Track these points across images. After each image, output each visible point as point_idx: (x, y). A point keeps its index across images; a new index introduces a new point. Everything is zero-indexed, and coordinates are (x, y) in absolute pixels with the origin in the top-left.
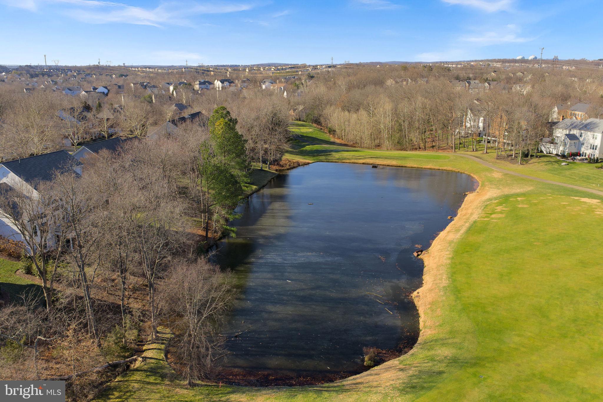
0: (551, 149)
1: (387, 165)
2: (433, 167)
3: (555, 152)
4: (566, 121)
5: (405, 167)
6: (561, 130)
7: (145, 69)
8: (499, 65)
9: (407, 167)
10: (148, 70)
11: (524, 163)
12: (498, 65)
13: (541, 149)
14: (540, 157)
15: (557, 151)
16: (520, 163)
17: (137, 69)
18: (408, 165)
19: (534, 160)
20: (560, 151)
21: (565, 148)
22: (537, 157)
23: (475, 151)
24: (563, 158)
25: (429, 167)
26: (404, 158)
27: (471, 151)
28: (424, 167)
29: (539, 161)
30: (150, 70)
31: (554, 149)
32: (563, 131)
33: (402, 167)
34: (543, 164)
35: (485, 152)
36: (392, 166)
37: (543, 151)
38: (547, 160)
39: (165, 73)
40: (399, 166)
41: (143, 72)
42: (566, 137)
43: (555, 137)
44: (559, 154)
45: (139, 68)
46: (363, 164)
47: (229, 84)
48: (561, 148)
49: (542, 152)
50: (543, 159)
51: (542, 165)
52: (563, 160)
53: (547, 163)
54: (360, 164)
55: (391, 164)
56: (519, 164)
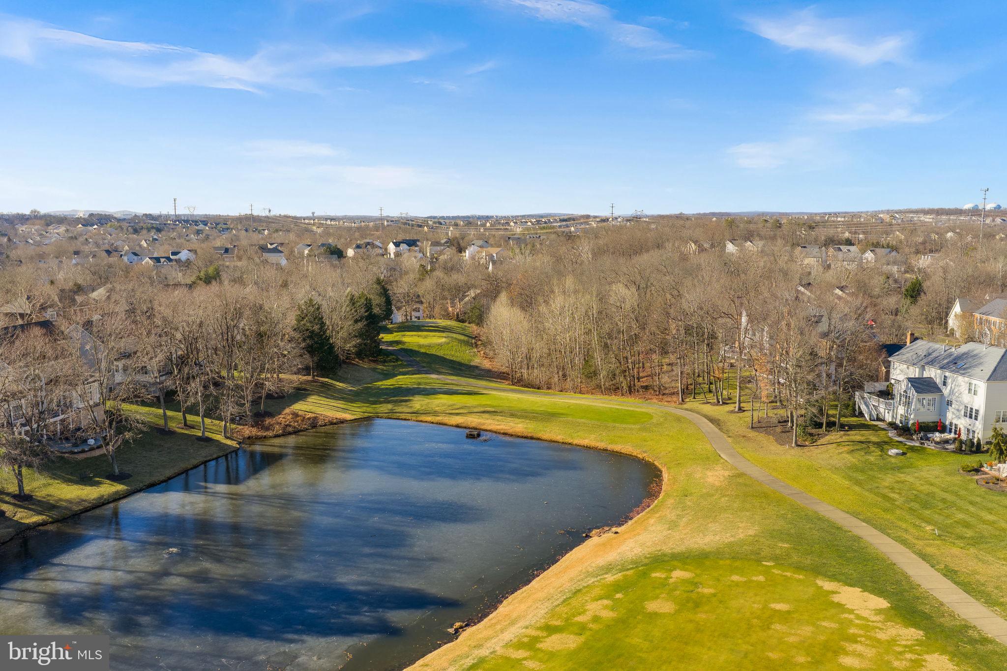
0: (882, 410)
1: (502, 431)
2: (593, 444)
3: (889, 418)
4: (919, 344)
5: (538, 439)
6: (905, 366)
7: (324, 222)
8: (930, 219)
9: (541, 440)
10: (329, 222)
11: (807, 443)
12: (928, 219)
13: (859, 407)
14: (851, 427)
15: (893, 416)
16: (796, 443)
17: (312, 221)
18: (546, 436)
19: (835, 436)
20: (899, 417)
21: (907, 410)
22: (842, 427)
23: (721, 403)
24: (900, 435)
25: (586, 442)
26: (549, 416)
27: (713, 404)
28: (576, 442)
29: (845, 438)
30: (332, 222)
31: (887, 411)
32: (908, 368)
33: (532, 438)
34: (846, 449)
35: (737, 409)
36: (512, 435)
37: (864, 412)
38: (862, 439)
39: (354, 227)
40: (526, 437)
41: (320, 225)
42: (910, 385)
43: (893, 381)
44: (898, 422)
45: (316, 220)
46: (457, 426)
47: (408, 248)
48: (901, 410)
49: (861, 414)
50: (855, 435)
51: (841, 453)
52: (900, 439)
53: (856, 447)
54: (452, 426)
55: (510, 431)
56: (793, 445)
